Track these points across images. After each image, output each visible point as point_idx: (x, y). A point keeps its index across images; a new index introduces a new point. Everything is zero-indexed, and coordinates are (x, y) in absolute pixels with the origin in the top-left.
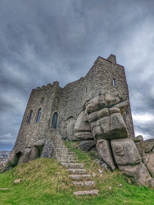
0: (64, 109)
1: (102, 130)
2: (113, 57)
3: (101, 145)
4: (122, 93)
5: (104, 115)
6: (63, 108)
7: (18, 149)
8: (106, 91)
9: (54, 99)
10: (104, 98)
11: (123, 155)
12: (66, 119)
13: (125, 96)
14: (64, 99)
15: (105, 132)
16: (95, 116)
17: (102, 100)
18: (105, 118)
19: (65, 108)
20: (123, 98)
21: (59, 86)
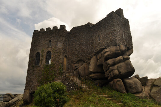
0: (72, 53)
1: (120, 72)
3: (119, 83)
4: (129, 43)
5: (120, 61)
6: (72, 51)
7: (31, 90)
8: (120, 42)
10: (119, 48)
11: (134, 88)
12: (75, 62)
13: (130, 46)
14: (72, 43)
15: (121, 73)
16: (114, 62)
17: (118, 50)
18: (122, 64)
20: (129, 48)
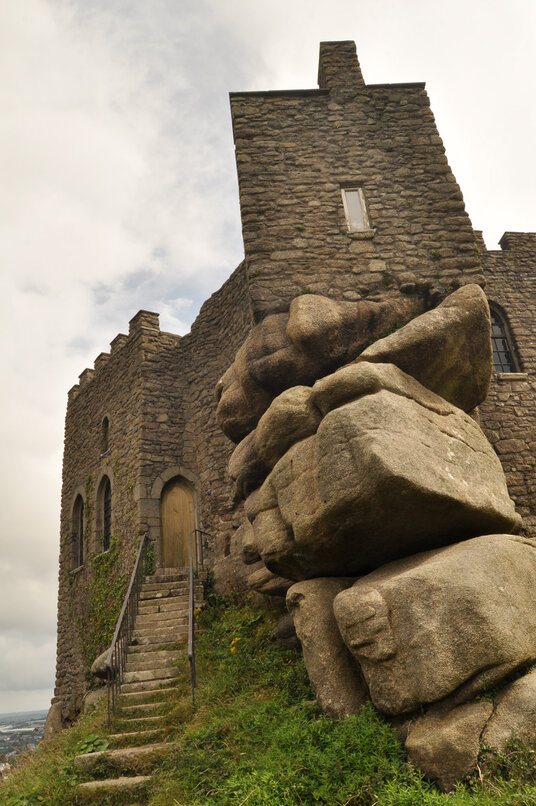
0: (212, 451)
2: (338, 57)
4: (422, 252)
6: (208, 441)
8: (297, 283)
9: (145, 414)
10: (284, 331)
11: (391, 657)
12: (230, 504)
13: (443, 267)
14: (205, 393)
17: (267, 350)
18: (290, 452)
19: (213, 441)
20: (428, 286)
21: (161, 334)
